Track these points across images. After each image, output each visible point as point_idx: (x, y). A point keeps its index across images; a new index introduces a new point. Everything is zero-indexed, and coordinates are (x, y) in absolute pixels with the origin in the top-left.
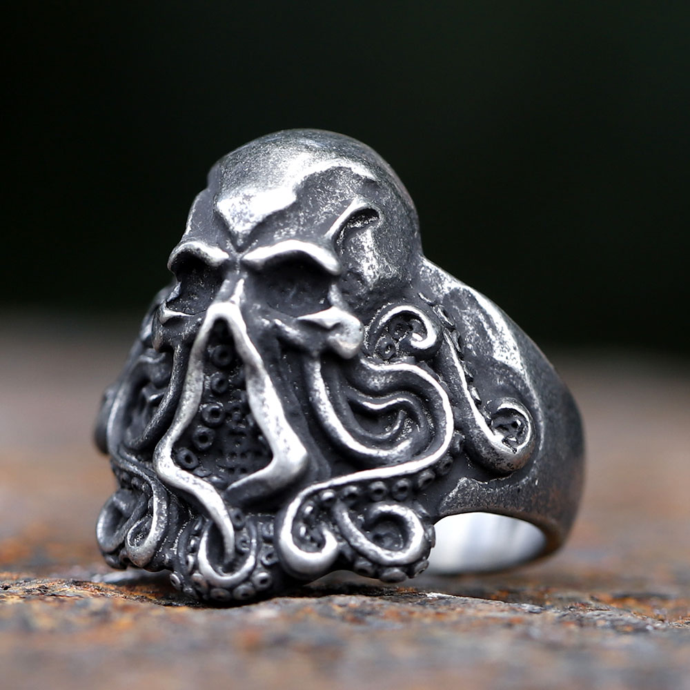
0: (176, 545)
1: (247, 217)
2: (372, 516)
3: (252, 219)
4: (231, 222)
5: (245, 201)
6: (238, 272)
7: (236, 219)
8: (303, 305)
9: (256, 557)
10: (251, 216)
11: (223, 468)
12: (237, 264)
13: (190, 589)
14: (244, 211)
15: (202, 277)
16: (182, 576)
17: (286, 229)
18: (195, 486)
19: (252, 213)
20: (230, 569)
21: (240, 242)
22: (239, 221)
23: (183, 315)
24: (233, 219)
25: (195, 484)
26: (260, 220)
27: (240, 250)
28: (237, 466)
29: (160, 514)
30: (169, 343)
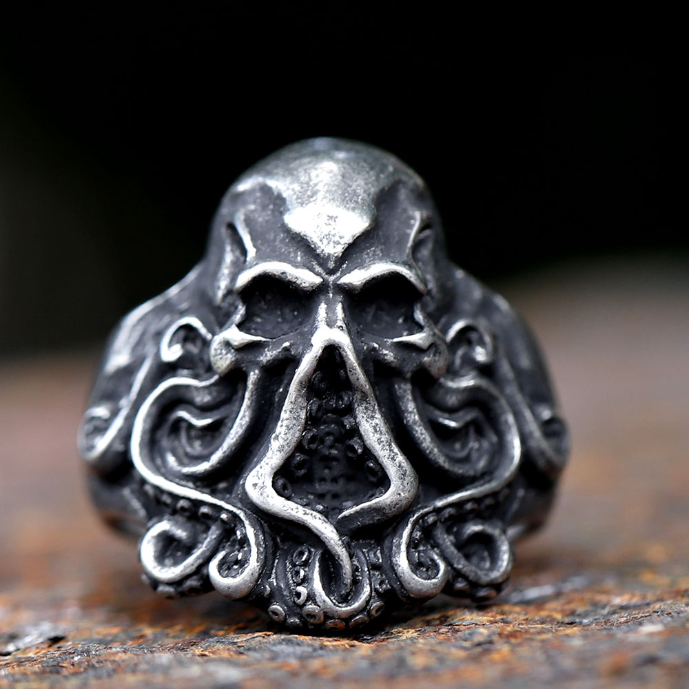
0: (273, 576)
1: (337, 238)
2: (465, 536)
3: (342, 241)
4: (319, 244)
5: (330, 222)
6: (331, 295)
7: (325, 241)
8: (383, 325)
9: (371, 585)
10: (341, 238)
11: (312, 494)
12: (330, 287)
13: (297, 620)
14: (332, 233)
15: (264, 298)
16: (285, 608)
17: (372, 249)
18: (306, 516)
19: (341, 235)
20: (345, 599)
21: (331, 265)
22: (329, 243)
23: (263, 339)
24: (321, 240)
25: (305, 514)
26: (351, 241)
27: (331, 272)
28: (329, 492)
29: (258, 545)
30: (242, 368)
